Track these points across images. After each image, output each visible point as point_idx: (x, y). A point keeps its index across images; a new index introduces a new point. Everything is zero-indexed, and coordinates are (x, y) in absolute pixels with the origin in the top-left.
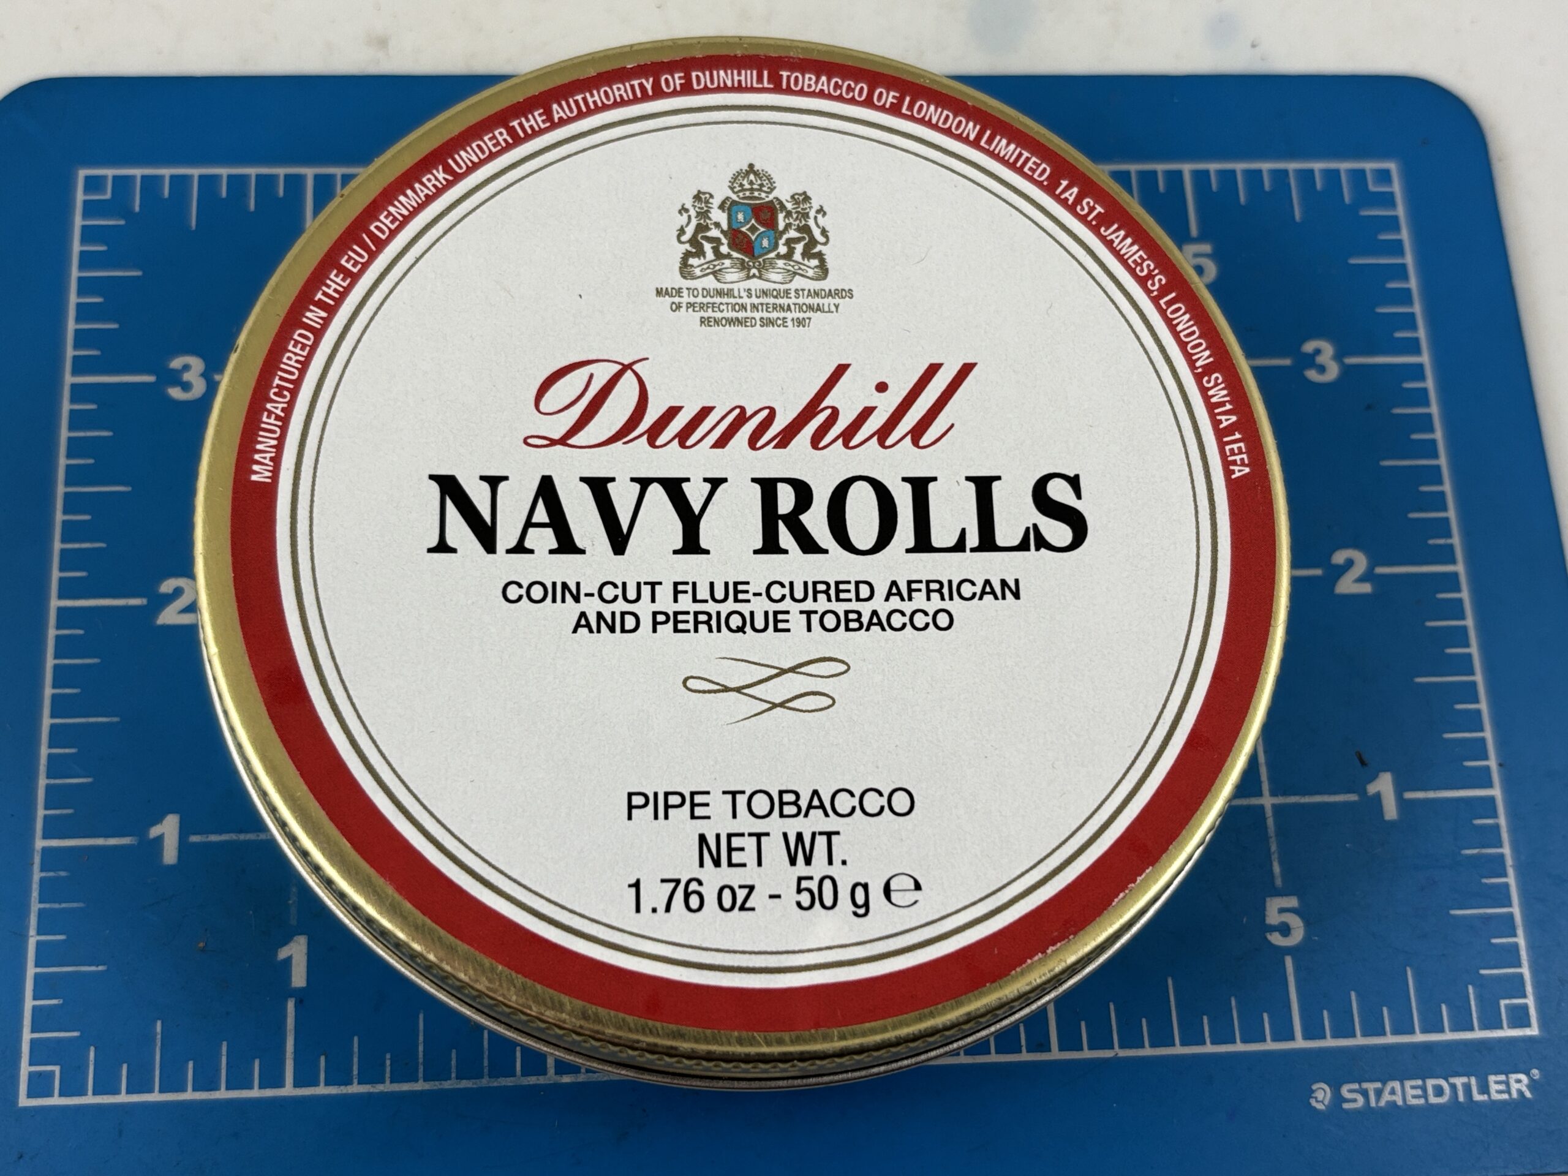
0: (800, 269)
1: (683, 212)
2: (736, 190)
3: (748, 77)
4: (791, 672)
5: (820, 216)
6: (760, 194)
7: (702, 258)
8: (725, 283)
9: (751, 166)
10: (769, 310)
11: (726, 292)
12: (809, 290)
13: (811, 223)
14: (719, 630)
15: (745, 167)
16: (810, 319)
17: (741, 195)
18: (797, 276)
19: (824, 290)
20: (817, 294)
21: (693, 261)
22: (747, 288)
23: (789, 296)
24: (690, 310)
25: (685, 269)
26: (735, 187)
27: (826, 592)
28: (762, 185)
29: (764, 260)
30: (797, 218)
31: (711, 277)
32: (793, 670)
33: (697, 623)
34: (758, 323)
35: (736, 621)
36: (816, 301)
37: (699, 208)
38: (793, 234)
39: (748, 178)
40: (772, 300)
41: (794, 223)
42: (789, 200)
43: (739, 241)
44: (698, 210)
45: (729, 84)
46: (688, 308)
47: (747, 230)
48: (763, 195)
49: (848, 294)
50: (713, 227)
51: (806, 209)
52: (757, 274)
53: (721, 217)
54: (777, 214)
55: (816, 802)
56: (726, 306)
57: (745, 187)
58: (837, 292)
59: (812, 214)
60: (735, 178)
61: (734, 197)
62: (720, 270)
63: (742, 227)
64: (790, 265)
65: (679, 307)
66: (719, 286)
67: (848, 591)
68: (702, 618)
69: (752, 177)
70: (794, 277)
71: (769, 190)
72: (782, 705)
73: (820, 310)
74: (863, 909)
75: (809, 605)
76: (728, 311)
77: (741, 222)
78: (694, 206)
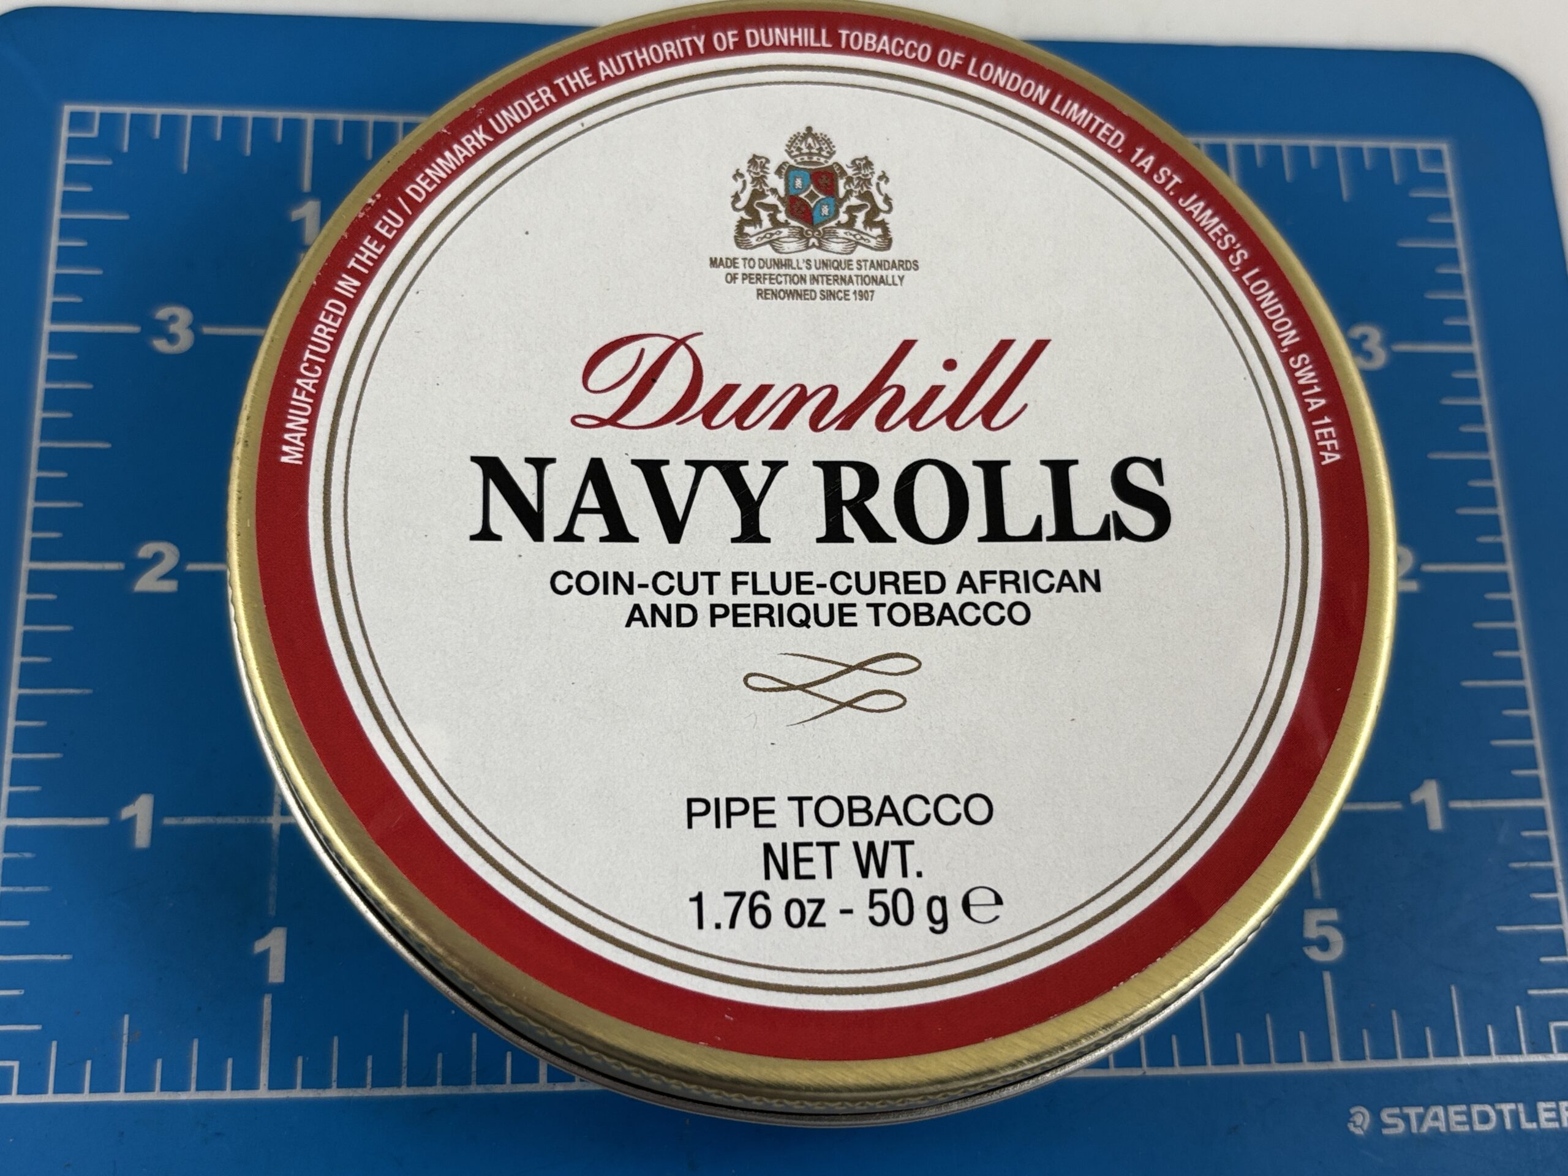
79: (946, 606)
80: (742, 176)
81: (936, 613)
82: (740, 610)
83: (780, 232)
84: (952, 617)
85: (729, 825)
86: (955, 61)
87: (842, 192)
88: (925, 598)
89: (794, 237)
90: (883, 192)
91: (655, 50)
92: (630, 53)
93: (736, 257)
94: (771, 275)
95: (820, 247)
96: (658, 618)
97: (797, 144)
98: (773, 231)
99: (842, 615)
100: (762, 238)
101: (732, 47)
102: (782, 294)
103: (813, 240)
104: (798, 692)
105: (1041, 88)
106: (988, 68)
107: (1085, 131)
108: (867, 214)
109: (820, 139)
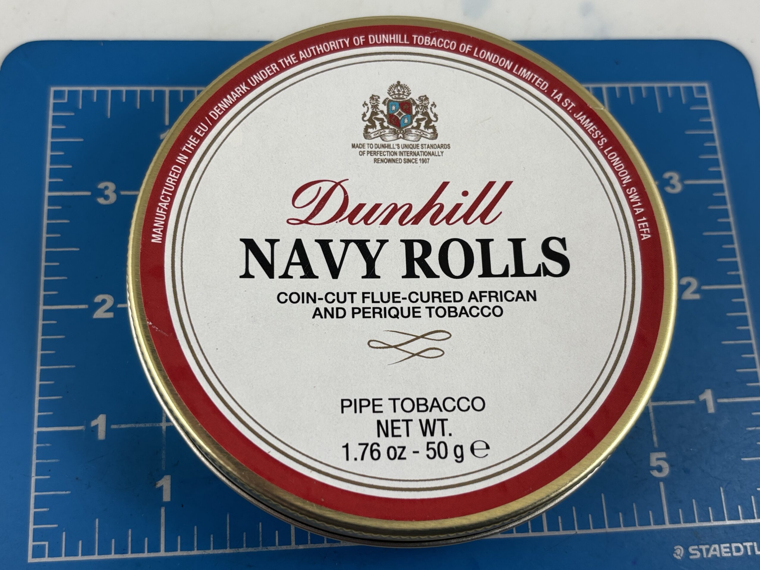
0: (423, 134)
1: (365, 105)
2: (391, 94)
3: (397, 38)
4: (421, 338)
5: (433, 108)
6: (403, 97)
7: (374, 129)
8: (387, 141)
9: (399, 82)
10: (408, 155)
11: (386, 146)
12: (428, 145)
13: (429, 111)
14: (385, 317)
15: (396, 83)
16: (429, 159)
17: (394, 97)
18: (422, 138)
19: (435, 145)
20: (432, 146)
21: (370, 130)
22: (397, 143)
23: (418, 147)
24: (369, 155)
25: (366, 135)
26: (390, 93)
27: (439, 297)
28: (404, 92)
29: (405, 130)
30: (422, 108)
31: (379, 138)
32: (423, 336)
33: (374, 313)
34: (403, 161)
35: (394, 312)
36: (431, 150)
37: (373, 103)
38: (420, 116)
39: (397, 88)
40: (409, 150)
41: (420, 111)
42: (418, 99)
43: (393, 120)
44: (372, 104)
45: (387, 41)
46: (368, 154)
47: (397, 114)
48: (405, 97)
49: (448, 147)
50: (380, 113)
51: (426, 104)
52: (402, 137)
53: (384, 108)
54: (412, 106)
55: (435, 404)
56: (386, 153)
57: (396, 93)
58: (442, 145)
59: (429, 106)
60: (390, 88)
61: (391, 98)
62: (384, 135)
63: (394, 113)
64: (418, 132)
65: (363, 153)
66: (383, 143)
67: (450, 297)
68: (377, 310)
69: (399, 88)
70: (420, 138)
71: (407, 95)
72: (418, 354)
73: (434, 155)
74: (460, 459)
75: (430, 304)
76: (388, 155)
77: (394, 110)
78: (370, 103)
79: (463, 308)
80: (367, 105)
81: (458, 311)
82: (366, 310)
83: (385, 131)
84: (466, 313)
85: (361, 412)
86: (468, 49)
87: (414, 112)
88: (453, 304)
89: (391, 134)
90: (434, 112)
91: (326, 46)
92: (314, 47)
93: (364, 143)
94: (380, 151)
95: (404, 138)
96: (327, 314)
97: (393, 89)
98: (382, 131)
99: (414, 312)
100: (376, 134)
101: (362, 44)
102: (386, 161)
103: (401, 135)
104: (393, 349)
105: (508, 62)
106: (483, 53)
107: (529, 82)
108: (426, 122)
109: (404, 87)
